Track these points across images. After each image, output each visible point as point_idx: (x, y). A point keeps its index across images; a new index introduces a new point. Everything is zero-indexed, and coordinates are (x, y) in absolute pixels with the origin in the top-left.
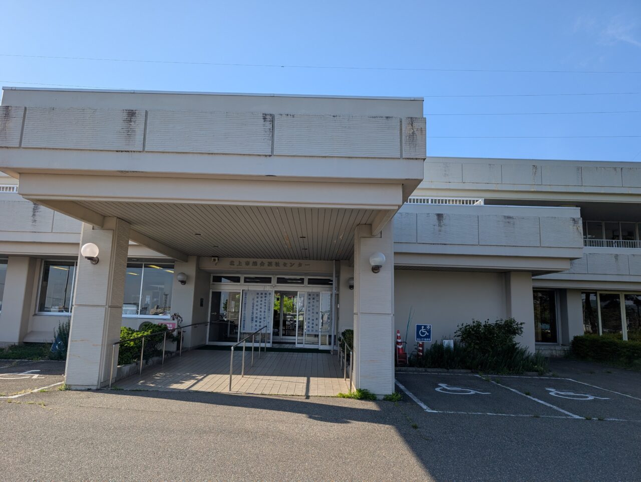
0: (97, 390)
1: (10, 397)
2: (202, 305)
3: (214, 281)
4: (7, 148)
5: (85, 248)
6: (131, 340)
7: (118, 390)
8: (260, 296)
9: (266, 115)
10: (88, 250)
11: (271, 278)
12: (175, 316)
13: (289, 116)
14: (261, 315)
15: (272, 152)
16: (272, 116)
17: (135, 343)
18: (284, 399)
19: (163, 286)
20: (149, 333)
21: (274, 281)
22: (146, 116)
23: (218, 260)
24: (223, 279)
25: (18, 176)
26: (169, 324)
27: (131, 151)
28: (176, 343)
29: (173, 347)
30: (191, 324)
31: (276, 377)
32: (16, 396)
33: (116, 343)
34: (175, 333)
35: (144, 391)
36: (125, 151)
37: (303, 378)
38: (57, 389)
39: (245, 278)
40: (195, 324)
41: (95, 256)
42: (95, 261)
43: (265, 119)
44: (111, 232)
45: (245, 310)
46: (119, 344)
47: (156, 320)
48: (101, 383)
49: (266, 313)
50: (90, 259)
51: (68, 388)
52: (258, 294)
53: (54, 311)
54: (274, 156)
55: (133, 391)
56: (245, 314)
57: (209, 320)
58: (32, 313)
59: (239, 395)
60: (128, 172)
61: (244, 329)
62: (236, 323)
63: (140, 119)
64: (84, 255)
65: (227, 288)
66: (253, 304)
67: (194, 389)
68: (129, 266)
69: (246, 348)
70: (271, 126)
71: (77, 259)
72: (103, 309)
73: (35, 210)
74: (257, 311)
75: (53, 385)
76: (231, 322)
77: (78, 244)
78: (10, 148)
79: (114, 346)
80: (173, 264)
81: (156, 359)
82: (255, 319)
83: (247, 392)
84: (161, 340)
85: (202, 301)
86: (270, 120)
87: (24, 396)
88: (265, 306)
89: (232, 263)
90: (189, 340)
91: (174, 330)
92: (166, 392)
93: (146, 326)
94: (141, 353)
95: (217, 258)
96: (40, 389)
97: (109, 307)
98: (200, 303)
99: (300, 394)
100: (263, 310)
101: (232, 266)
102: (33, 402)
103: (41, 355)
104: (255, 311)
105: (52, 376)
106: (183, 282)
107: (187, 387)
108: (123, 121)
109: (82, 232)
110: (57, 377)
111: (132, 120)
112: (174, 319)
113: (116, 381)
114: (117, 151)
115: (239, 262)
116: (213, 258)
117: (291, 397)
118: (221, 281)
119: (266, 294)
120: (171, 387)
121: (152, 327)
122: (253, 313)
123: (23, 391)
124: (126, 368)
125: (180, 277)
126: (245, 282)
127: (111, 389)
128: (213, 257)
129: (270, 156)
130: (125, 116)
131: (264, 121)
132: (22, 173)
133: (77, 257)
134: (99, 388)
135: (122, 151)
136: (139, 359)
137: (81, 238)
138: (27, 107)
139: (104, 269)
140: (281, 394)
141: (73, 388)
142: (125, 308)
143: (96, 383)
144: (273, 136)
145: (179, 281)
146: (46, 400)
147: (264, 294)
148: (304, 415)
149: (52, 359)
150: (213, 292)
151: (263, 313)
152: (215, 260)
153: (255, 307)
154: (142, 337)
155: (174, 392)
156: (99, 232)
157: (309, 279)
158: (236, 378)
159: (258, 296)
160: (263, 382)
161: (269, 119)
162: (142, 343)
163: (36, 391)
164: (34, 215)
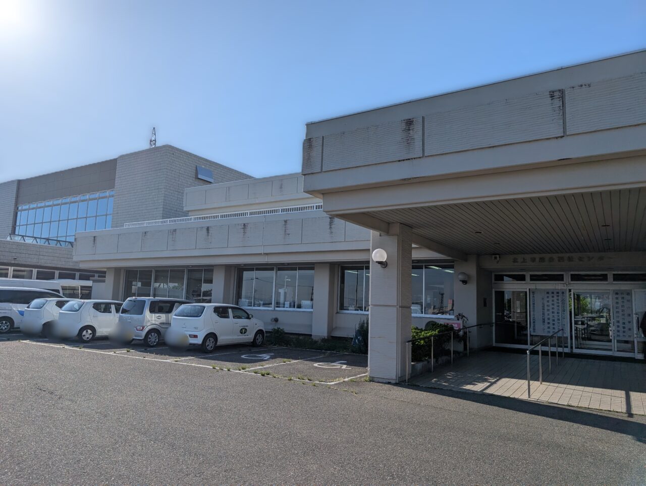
0: (396, 384)
1: (328, 383)
2: (485, 305)
3: (496, 280)
4: (313, 174)
5: (376, 253)
6: (421, 339)
7: (414, 385)
8: (550, 295)
9: (553, 92)
10: (378, 255)
11: (563, 275)
12: (460, 316)
13: (584, 86)
14: (553, 316)
15: (564, 132)
16: (562, 91)
17: (425, 342)
18: (599, 414)
19: (442, 286)
20: (437, 332)
21: (567, 278)
22: (423, 122)
23: (500, 257)
24: (505, 277)
25: (322, 196)
26: (455, 324)
27: (412, 159)
28: (462, 342)
29: (460, 347)
30: (476, 324)
31: (583, 387)
32: (333, 383)
33: (409, 342)
34: (461, 333)
35: (438, 389)
36: (407, 160)
37: (619, 392)
38: (363, 379)
39: (531, 276)
40: (481, 325)
41: (384, 261)
42: (384, 264)
43: (552, 97)
44: (396, 237)
45: (534, 311)
46: (411, 343)
47: (442, 320)
48: (399, 377)
49: (560, 314)
50: (380, 263)
51: (372, 380)
52: (548, 293)
53: (351, 310)
54: (568, 136)
55: (429, 388)
56: (534, 315)
57: (494, 321)
58: (335, 311)
59: (541, 403)
60: (410, 179)
61: (534, 331)
62: (524, 324)
63: (418, 127)
64: (375, 259)
65: (510, 287)
66: (543, 304)
67: (489, 391)
68: (414, 267)
69: (542, 352)
70: (561, 103)
71: (369, 264)
72: (395, 309)
73: (331, 223)
74: (548, 312)
75: (359, 376)
76: (517, 323)
77: (369, 250)
78: (315, 173)
79: (407, 344)
80: (453, 264)
81: (445, 358)
82: (546, 321)
83: (550, 401)
84: (449, 340)
85: (485, 300)
86: (559, 97)
87: (339, 384)
88: (558, 306)
89: (515, 261)
90: (475, 341)
91: (459, 330)
92: (460, 392)
93: (433, 325)
94: (431, 352)
95: (498, 256)
96: (350, 378)
97: (400, 307)
98: (483, 303)
99: (620, 411)
100: (555, 311)
101: (516, 264)
102: (345, 390)
103: (345, 348)
104: (546, 313)
105: (357, 367)
106: (465, 282)
107: (481, 389)
108: (403, 131)
109: (371, 239)
110: (361, 369)
111: (411, 128)
112: (458, 320)
113: (411, 377)
114: (399, 161)
115: (524, 258)
116: (493, 256)
117: (608, 412)
118: (503, 280)
119: (558, 293)
120: (464, 388)
121: (438, 327)
122: (543, 314)
123: (337, 379)
124: (419, 366)
125: (461, 277)
126: (531, 280)
127: (408, 385)
128: (494, 254)
129: (562, 137)
130: (404, 126)
131: (552, 99)
132: (325, 193)
133: (369, 261)
134: (397, 382)
135: (403, 160)
136: (430, 357)
137: (371, 245)
138: (324, 135)
139: (393, 272)
140: (594, 408)
141: (375, 379)
142: (413, 307)
143: (394, 377)
144: (564, 114)
145: (460, 281)
146: (356, 389)
147: (555, 293)
148: (630, 437)
149: (354, 352)
150: (496, 292)
151: (556, 314)
152: (496, 258)
153: (546, 308)
154: (431, 336)
155: (468, 393)
156: (386, 238)
157: (614, 275)
158: (535, 384)
159: (548, 295)
160: (567, 391)
161: (558, 95)
162: (431, 341)
163: (346, 379)
164: (330, 228)
